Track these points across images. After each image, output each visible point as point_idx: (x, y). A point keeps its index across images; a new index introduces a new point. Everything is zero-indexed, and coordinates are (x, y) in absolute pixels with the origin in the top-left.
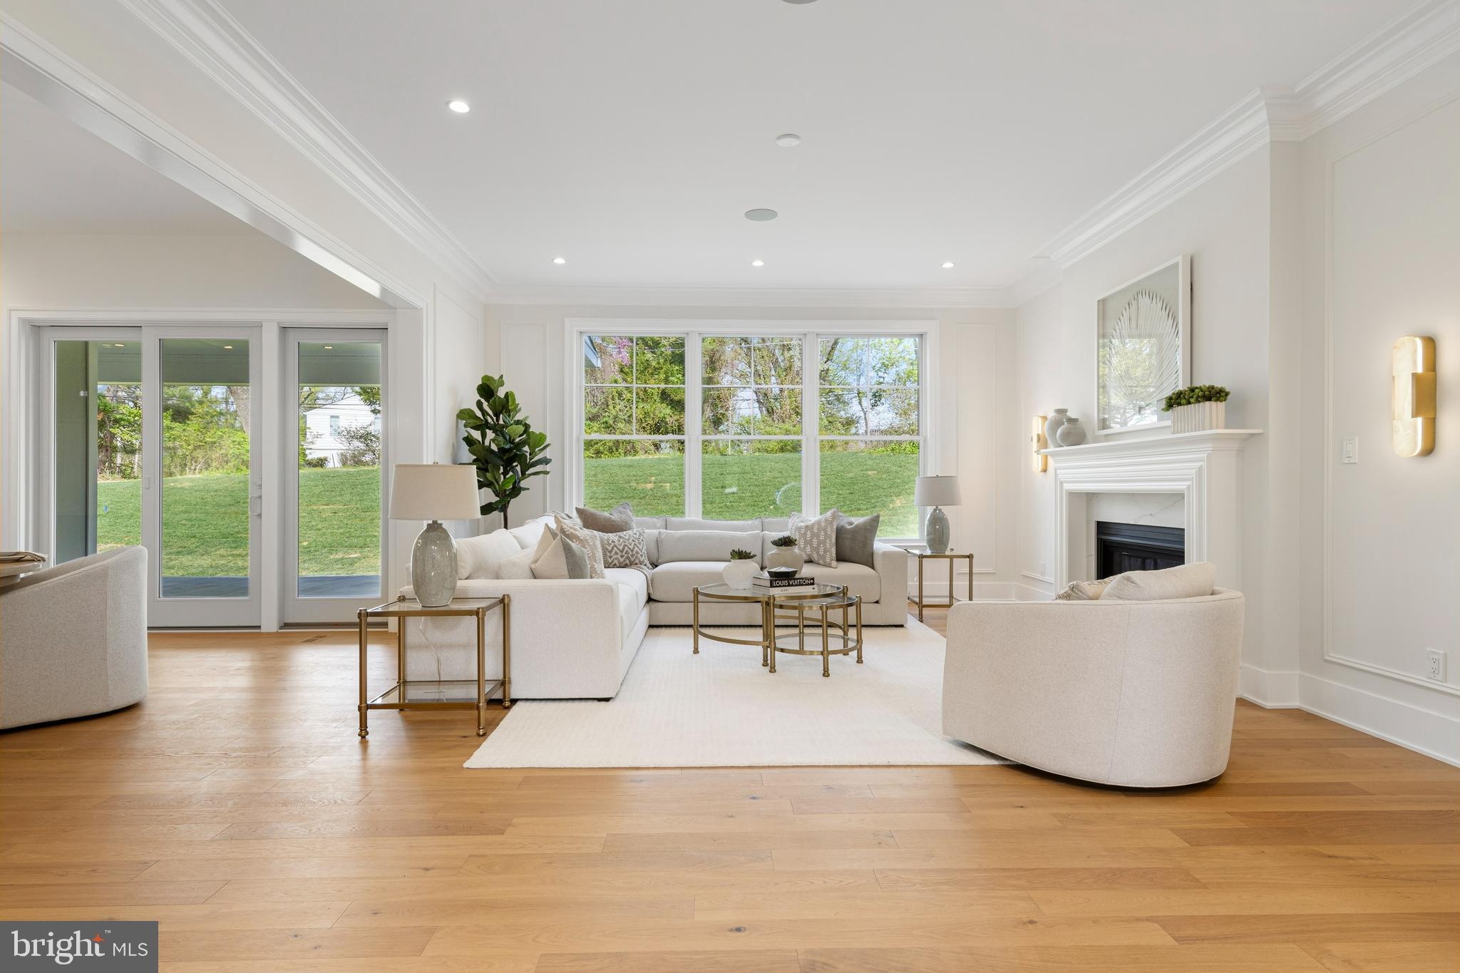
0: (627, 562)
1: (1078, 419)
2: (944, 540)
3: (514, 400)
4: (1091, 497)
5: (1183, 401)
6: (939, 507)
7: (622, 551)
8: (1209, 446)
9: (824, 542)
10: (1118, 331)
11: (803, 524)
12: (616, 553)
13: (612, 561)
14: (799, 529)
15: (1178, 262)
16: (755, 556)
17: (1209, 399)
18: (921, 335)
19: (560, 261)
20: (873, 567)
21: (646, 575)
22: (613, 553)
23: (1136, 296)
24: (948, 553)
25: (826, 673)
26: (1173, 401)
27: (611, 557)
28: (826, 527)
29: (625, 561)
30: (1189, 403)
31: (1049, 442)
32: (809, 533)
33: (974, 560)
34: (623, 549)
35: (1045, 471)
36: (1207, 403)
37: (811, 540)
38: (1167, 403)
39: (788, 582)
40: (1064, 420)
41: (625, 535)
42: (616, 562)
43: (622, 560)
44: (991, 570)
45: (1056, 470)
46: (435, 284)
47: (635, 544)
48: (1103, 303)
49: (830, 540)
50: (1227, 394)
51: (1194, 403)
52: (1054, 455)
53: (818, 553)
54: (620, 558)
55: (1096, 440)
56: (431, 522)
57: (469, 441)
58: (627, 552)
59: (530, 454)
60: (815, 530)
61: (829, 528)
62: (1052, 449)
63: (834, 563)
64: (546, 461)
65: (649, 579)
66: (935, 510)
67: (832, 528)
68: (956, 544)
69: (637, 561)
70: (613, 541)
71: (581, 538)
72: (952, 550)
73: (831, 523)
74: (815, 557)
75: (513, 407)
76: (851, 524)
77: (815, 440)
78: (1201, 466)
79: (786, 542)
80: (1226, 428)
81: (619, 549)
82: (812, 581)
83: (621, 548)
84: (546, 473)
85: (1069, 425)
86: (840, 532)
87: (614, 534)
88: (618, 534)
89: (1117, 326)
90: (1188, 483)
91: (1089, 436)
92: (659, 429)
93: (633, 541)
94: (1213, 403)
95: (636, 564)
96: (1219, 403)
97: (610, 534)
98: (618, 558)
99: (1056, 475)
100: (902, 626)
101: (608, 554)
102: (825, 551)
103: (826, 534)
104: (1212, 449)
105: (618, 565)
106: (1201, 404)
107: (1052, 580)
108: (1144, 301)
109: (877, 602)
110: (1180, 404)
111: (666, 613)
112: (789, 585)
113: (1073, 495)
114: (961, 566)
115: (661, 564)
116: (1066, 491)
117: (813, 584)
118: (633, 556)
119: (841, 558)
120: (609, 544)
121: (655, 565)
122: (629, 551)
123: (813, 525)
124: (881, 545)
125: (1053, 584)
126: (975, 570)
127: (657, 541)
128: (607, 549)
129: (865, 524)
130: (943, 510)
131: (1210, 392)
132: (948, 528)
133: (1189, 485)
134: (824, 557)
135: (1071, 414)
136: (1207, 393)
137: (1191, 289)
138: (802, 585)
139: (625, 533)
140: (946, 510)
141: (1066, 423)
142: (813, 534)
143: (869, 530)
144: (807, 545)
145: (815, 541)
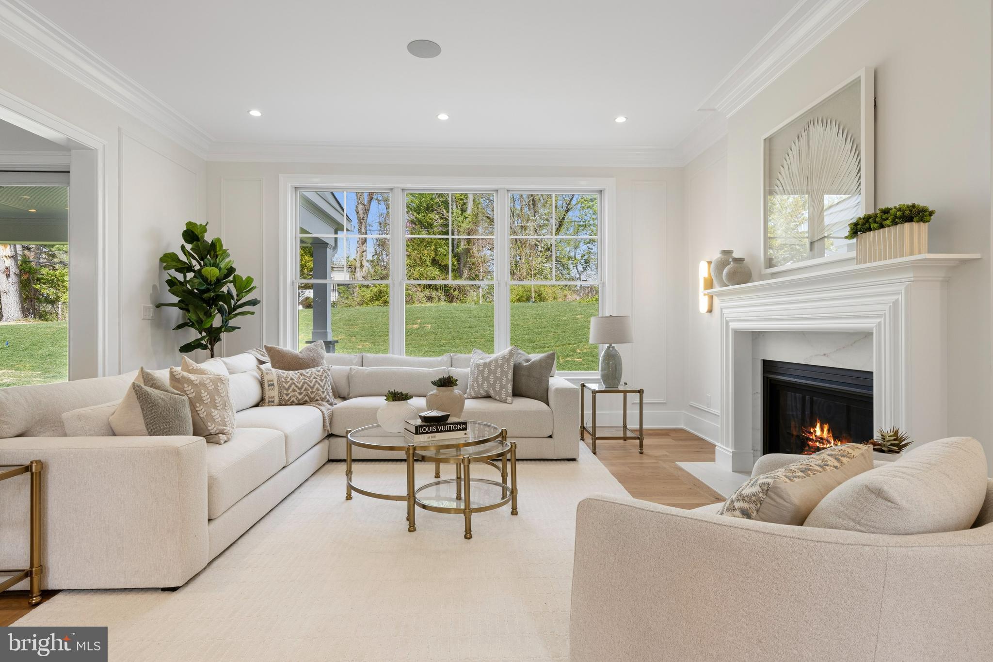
0: (307, 398)
1: (744, 259)
2: (617, 375)
3: (221, 246)
4: (756, 336)
5: (873, 225)
6: (613, 345)
7: (300, 389)
8: (909, 275)
9: (501, 378)
10: (786, 167)
11: (482, 361)
12: (294, 391)
13: (290, 399)
15: (860, 77)
16: (411, 398)
17: (910, 219)
18: (600, 192)
19: (255, 113)
20: (547, 403)
21: (322, 412)
22: (291, 390)
23: (807, 127)
24: (621, 388)
25: (468, 535)
26: (859, 227)
27: (287, 395)
28: (503, 364)
29: (303, 398)
30: (882, 226)
31: (715, 282)
32: (486, 370)
33: (644, 394)
34: (302, 386)
35: (710, 311)
36: (907, 225)
37: (488, 377)
38: (852, 229)
39: (437, 428)
40: (730, 260)
41: (307, 373)
42: (294, 399)
43: (300, 397)
44: (661, 400)
45: (722, 309)
46: (120, 129)
47: (316, 381)
48: (769, 142)
49: (507, 377)
50: (931, 213)
51: (889, 226)
52: (719, 294)
53: (494, 389)
54: (298, 395)
55: (762, 277)
57: (172, 283)
58: (306, 389)
59: (237, 296)
60: (493, 368)
62: (717, 289)
63: (509, 399)
64: (254, 302)
65: (326, 416)
66: (609, 348)
67: (508, 365)
68: (629, 378)
69: (318, 398)
70: (292, 379)
71: (195, 382)
72: (626, 384)
73: (509, 360)
74: (492, 393)
75: (220, 252)
76: (528, 361)
77: (506, 285)
78: (897, 300)
79: (447, 382)
80: (929, 252)
81: (296, 386)
82: (464, 426)
83: (300, 386)
84: (253, 313)
85: (736, 265)
86: (517, 369)
87: (296, 372)
88: (300, 371)
89: (785, 163)
90: (878, 320)
91: (755, 275)
93: (315, 378)
94: (915, 225)
95: (317, 400)
96: (922, 223)
97: (291, 372)
98: (295, 395)
99: (722, 314)
100: (574, 460)
101: (285, 392)
102: (501, 387)
103: (502, 371)
104: (912, 279)
105: (296, 402)
106: (898, 226)
107: (717, 412)
108: (817, 131)
109: (550, 437)
110: (870, 229)
112: (438, 431)
113: (739, 334)
114: (633, 398)
115: (351, 398)
116: (733, 330)
117: (465, 429)
118: (312, 392)
119: (517, 393)
120: (287, 382)
122: (309, 388)
123: (491, 362)
124: (555, 382)
125: (719, 416)
126: (645, 400)
127: (348, 376)
128: (284, 387)
129: (540, 361)
130: (616, 348)
131: (911, 211)
132: (620, 364)
133: (880, 323)
134: (500, 393)
135: (736, 255)
136: (907, 212)
137: (875, 105)
138: (453, 430)
139: (308, 370)
140: (619, 348)
141: (732, 263)
142: (490, 370)
143: (546, 367)
144: (484, 379)
145: (492, 377)
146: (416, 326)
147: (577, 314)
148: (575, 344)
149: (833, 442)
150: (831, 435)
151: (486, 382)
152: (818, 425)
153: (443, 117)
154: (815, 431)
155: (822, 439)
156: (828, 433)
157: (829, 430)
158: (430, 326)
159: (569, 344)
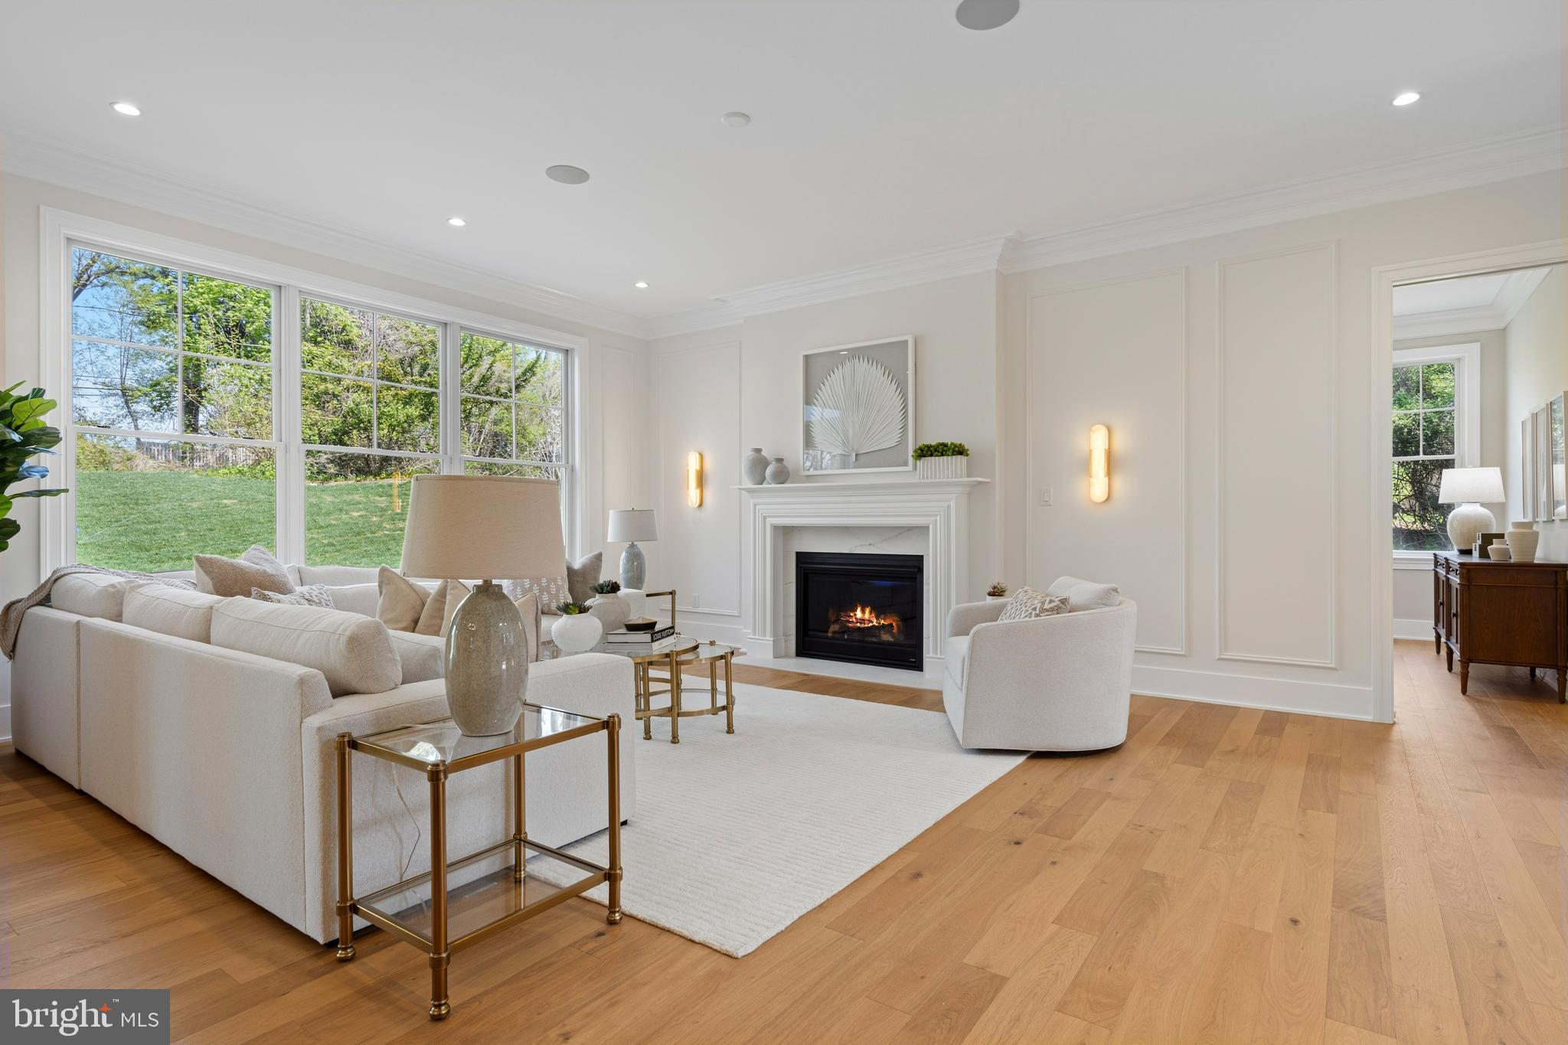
1: (783, 459)
4: (790, 529)
6: (635, 543)
15: (907, 340)
17: (961, 453)
18: (566, 352)
23: (851, 358)
26: (923, 452)
33: (677, 598)
35: (700, 505)
36: (960, 456)
38: (916, 453)
45: (755, 503)
48: (808, 359)
50: (966, 450)
52: (751, 491)
55: (802, 479)
56: (480, 582)
62: (748, 486)
66: (630, 546)
78: (949, 506)
89: (826, 381)
90: (935, 519)
94: (964, 457)
99: (757, 510)
102: (565, 598)
106: (955, 457)
108: (862, 364)
110: (931, 456)
113: (776, 528)
116: (772, 524)
126: (677, 607)
129: (591, 563)
130: (638, 546)
137: (915, 363)
141: (774, 463)
143: (597, 570)
149: (875, 621)
150: (873, 615)
151: (545, 593)
152: (859, 609)
153: (457, 222)
154: (855, 615)
155: (864, 620)
156: (871, 614)
157: (871, 612)
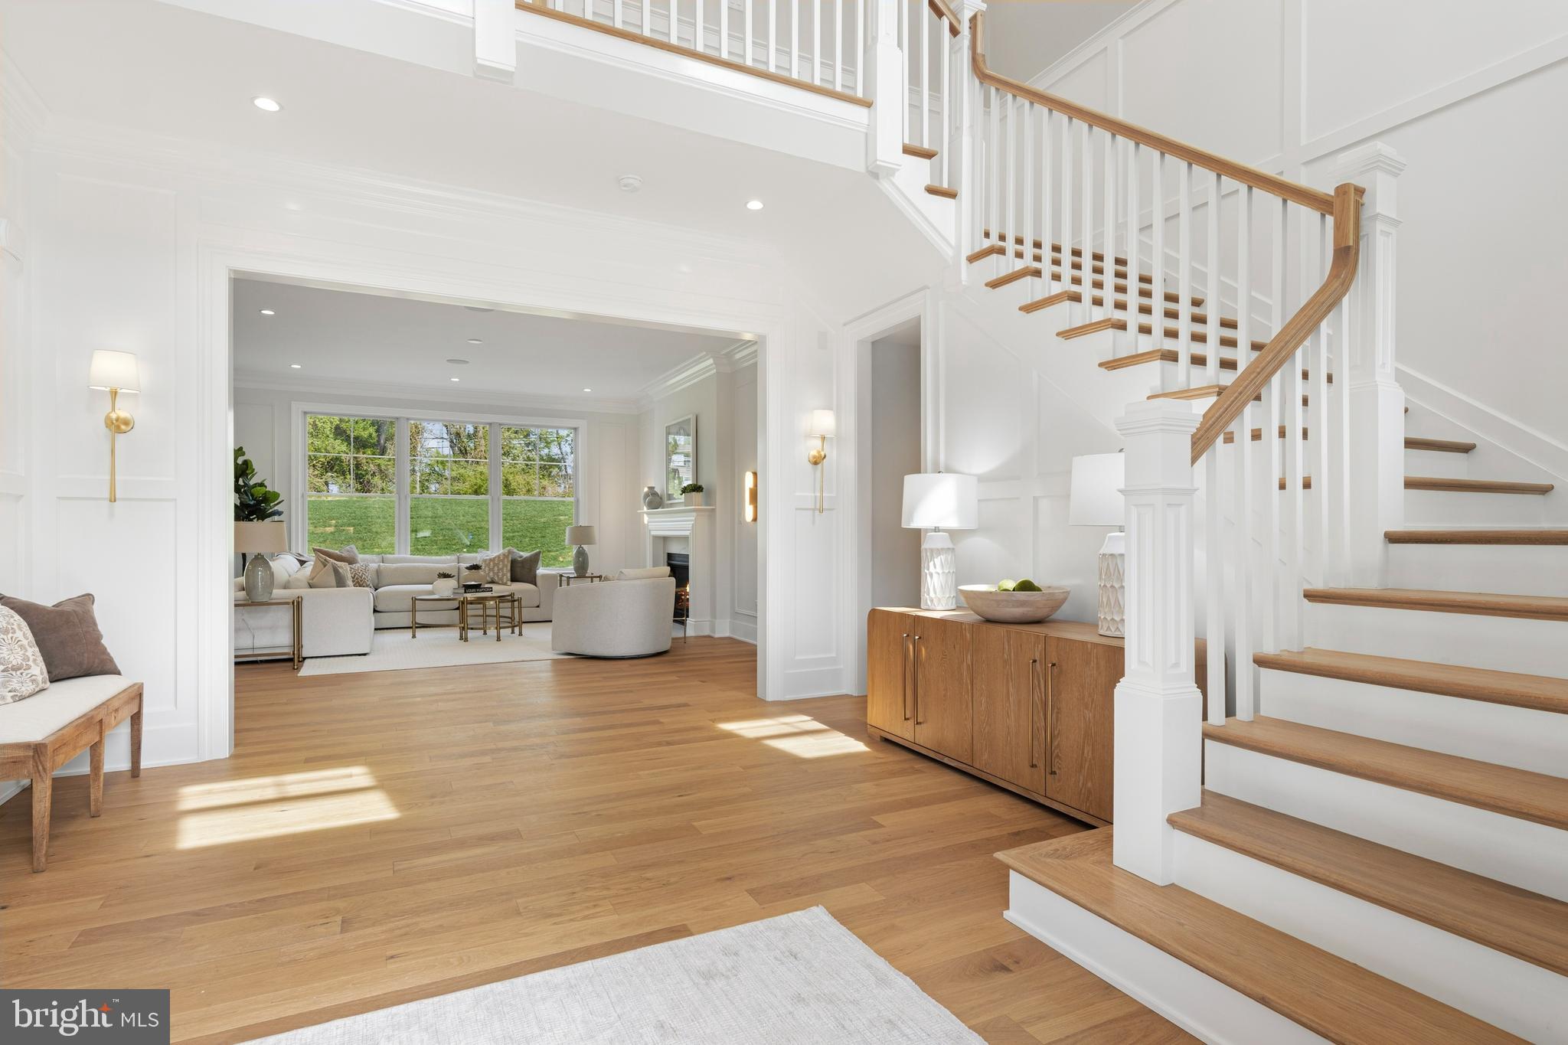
1: (658, 494)
2: (585, 565)
4: (665, 539)
5: (691, 491)
6: (582, 546)
8: (694, 514)
9: (502, 569)
11: (489, 555)
14: (485, 561)
16: (453, 576)
18: (575, 429)
20: (535, 585)
21: (372, 594)
22: (356, 577)
28: (503, 559)
32: (492, 563)
37: (493, 568)
39: (476, 590)
41: (355, 567)
47: (363, 573)
48: (668, 428)
49: (507, 568)
51: (695, 492)
53: (498, 576)
55: (666, 506)
59: (267, 508)
60: (497, 560)
61: (506, 560)
63: (509, 583)
64: (279, 513)
65: (374, 596)
66: (579, 548)
67: (509, 559)
68: (595, 567)
69: (365, 583)
72: (591, 573)
73: (507, 557)
74: (496, 579)
76: (521, 557)
77: (499, 499)
78: (697, 524)
79: (476, 567)
86: (513, 562)
90: (689, 532)
92: (333, 467)
93: (361, 570)
95: (364, 585)
96: (702, 493)
102: (503, 575)
103: (504, 563)
109: (538, 607)
110: (689, 492)
111: (387, 620)
112: (476, 592)
115: (381, 586)
117: (491, 591)
118: (361, 579)
119: (514, 579)
121: (376, 589)
123: (494, 558)
124: (541, 571)
129: (531, 556)
132: (588, 558)
134: (502, 579)
135: (656, 490)
138: (485, 592)
139: (354, 565)
140: (585, 547)
142: (494, 563)
143: (534, 561)
144: (490, 570)
145: (496, 568)
146: (332, 529)
147: (560, 515)
148: (557, 551)
151: (491, 572)
158: (352, 528)
159: (549, 551)
